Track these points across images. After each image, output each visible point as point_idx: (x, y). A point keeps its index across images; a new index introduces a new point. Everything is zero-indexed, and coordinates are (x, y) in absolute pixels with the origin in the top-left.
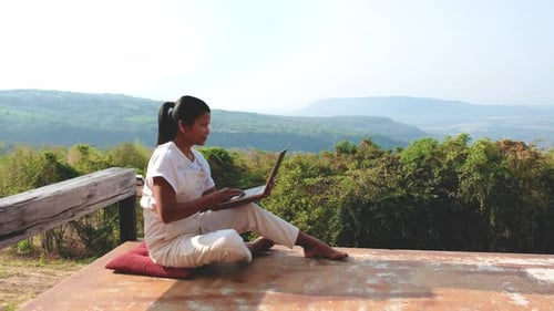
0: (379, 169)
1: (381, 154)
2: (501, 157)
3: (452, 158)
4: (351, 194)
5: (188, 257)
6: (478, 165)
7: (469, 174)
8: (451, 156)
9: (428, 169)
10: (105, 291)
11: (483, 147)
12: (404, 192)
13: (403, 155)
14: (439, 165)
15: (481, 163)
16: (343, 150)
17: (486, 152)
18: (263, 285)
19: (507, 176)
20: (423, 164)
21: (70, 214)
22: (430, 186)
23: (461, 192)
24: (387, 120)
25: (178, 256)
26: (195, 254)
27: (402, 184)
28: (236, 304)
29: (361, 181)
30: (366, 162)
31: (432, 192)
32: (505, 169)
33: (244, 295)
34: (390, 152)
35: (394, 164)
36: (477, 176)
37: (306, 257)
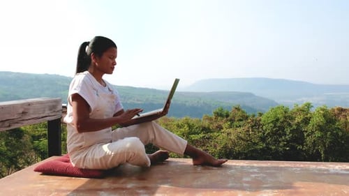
0: (246, 128)
1: (247, 118)
2: (335, 120)
3: (299, 121)
4: (225, 147)
5: (101, 159)
6: (319, 126)
7: (312, 132)
8: (298, 119)
9: (282, 128)
10: (31, 186)
11: (322, 112)
12: (264, 145)
13: (263, 118)
14: (290, 125)
15: (321, 124)
16: (219, 115)
17: (324, 116)
18: (159, 181)
19: (340, 134)
20: (278, 124)
21: (7, 124)
22: (283, 141)
23: (307, 145)
24: (251, 95)
25: (93, 159)
26: (106, 157)
27: (263, 139)
28: (137, 193)
29: (232, 137)
30: (236, 123)
31: (285, 145)
32: (338, 128)
33: (144, 188)
34: (254, 116)
35: (256, 125)
36: (318, 134)
37: (194, 165)
